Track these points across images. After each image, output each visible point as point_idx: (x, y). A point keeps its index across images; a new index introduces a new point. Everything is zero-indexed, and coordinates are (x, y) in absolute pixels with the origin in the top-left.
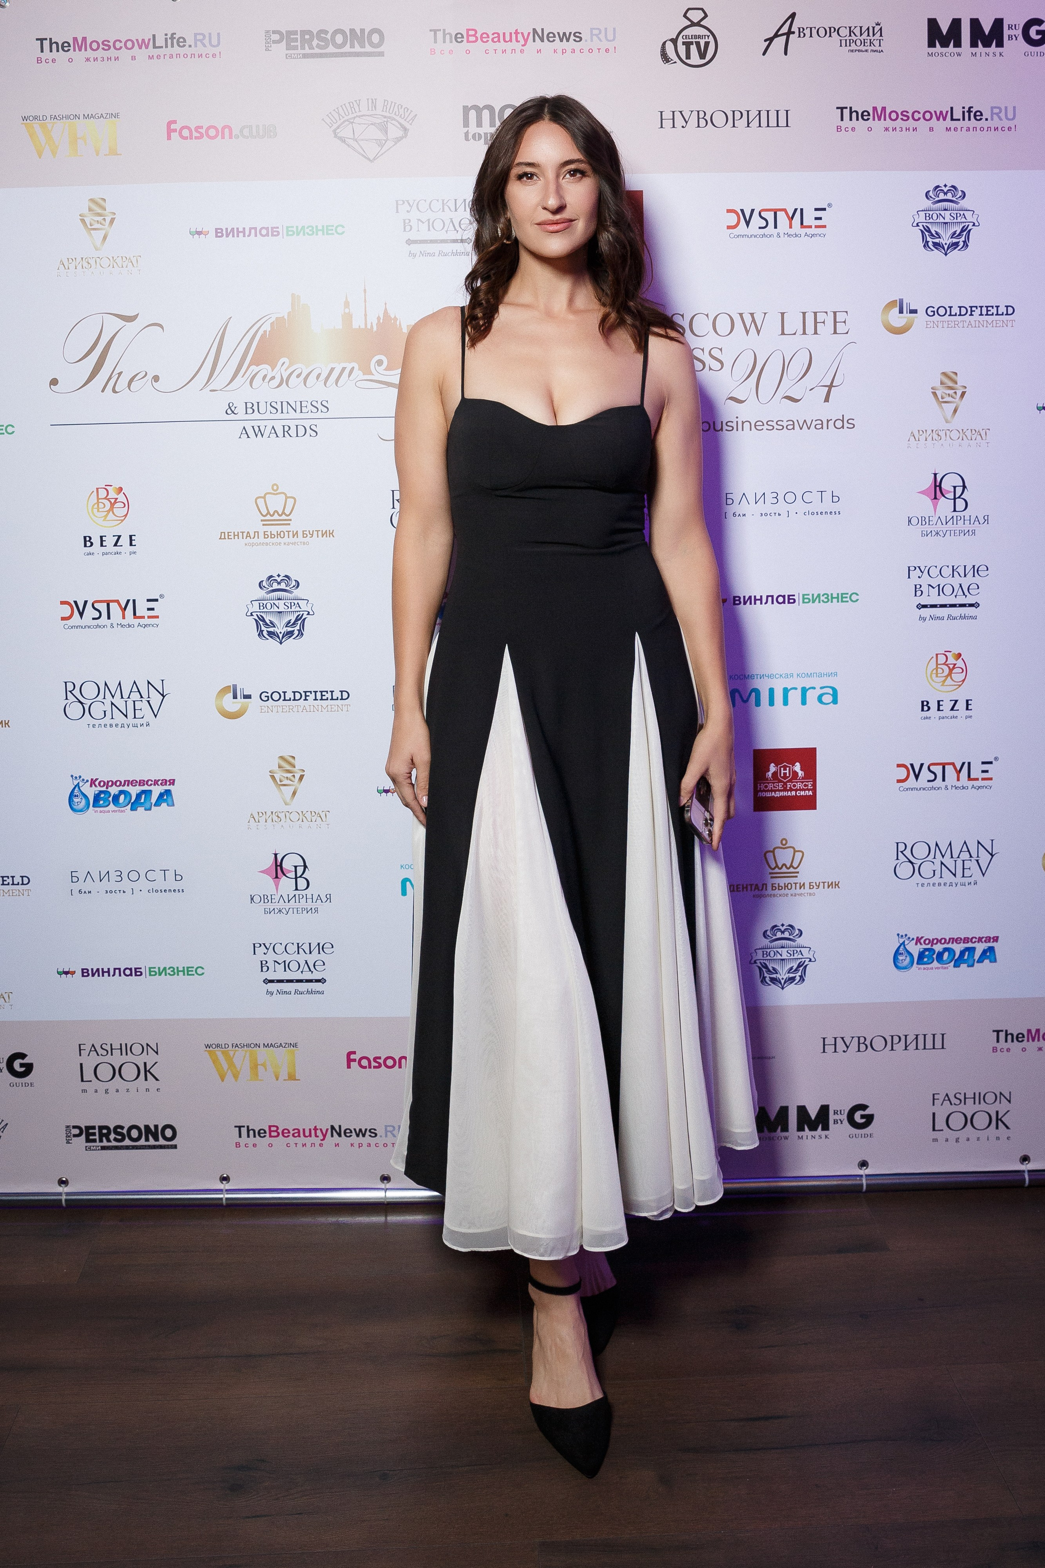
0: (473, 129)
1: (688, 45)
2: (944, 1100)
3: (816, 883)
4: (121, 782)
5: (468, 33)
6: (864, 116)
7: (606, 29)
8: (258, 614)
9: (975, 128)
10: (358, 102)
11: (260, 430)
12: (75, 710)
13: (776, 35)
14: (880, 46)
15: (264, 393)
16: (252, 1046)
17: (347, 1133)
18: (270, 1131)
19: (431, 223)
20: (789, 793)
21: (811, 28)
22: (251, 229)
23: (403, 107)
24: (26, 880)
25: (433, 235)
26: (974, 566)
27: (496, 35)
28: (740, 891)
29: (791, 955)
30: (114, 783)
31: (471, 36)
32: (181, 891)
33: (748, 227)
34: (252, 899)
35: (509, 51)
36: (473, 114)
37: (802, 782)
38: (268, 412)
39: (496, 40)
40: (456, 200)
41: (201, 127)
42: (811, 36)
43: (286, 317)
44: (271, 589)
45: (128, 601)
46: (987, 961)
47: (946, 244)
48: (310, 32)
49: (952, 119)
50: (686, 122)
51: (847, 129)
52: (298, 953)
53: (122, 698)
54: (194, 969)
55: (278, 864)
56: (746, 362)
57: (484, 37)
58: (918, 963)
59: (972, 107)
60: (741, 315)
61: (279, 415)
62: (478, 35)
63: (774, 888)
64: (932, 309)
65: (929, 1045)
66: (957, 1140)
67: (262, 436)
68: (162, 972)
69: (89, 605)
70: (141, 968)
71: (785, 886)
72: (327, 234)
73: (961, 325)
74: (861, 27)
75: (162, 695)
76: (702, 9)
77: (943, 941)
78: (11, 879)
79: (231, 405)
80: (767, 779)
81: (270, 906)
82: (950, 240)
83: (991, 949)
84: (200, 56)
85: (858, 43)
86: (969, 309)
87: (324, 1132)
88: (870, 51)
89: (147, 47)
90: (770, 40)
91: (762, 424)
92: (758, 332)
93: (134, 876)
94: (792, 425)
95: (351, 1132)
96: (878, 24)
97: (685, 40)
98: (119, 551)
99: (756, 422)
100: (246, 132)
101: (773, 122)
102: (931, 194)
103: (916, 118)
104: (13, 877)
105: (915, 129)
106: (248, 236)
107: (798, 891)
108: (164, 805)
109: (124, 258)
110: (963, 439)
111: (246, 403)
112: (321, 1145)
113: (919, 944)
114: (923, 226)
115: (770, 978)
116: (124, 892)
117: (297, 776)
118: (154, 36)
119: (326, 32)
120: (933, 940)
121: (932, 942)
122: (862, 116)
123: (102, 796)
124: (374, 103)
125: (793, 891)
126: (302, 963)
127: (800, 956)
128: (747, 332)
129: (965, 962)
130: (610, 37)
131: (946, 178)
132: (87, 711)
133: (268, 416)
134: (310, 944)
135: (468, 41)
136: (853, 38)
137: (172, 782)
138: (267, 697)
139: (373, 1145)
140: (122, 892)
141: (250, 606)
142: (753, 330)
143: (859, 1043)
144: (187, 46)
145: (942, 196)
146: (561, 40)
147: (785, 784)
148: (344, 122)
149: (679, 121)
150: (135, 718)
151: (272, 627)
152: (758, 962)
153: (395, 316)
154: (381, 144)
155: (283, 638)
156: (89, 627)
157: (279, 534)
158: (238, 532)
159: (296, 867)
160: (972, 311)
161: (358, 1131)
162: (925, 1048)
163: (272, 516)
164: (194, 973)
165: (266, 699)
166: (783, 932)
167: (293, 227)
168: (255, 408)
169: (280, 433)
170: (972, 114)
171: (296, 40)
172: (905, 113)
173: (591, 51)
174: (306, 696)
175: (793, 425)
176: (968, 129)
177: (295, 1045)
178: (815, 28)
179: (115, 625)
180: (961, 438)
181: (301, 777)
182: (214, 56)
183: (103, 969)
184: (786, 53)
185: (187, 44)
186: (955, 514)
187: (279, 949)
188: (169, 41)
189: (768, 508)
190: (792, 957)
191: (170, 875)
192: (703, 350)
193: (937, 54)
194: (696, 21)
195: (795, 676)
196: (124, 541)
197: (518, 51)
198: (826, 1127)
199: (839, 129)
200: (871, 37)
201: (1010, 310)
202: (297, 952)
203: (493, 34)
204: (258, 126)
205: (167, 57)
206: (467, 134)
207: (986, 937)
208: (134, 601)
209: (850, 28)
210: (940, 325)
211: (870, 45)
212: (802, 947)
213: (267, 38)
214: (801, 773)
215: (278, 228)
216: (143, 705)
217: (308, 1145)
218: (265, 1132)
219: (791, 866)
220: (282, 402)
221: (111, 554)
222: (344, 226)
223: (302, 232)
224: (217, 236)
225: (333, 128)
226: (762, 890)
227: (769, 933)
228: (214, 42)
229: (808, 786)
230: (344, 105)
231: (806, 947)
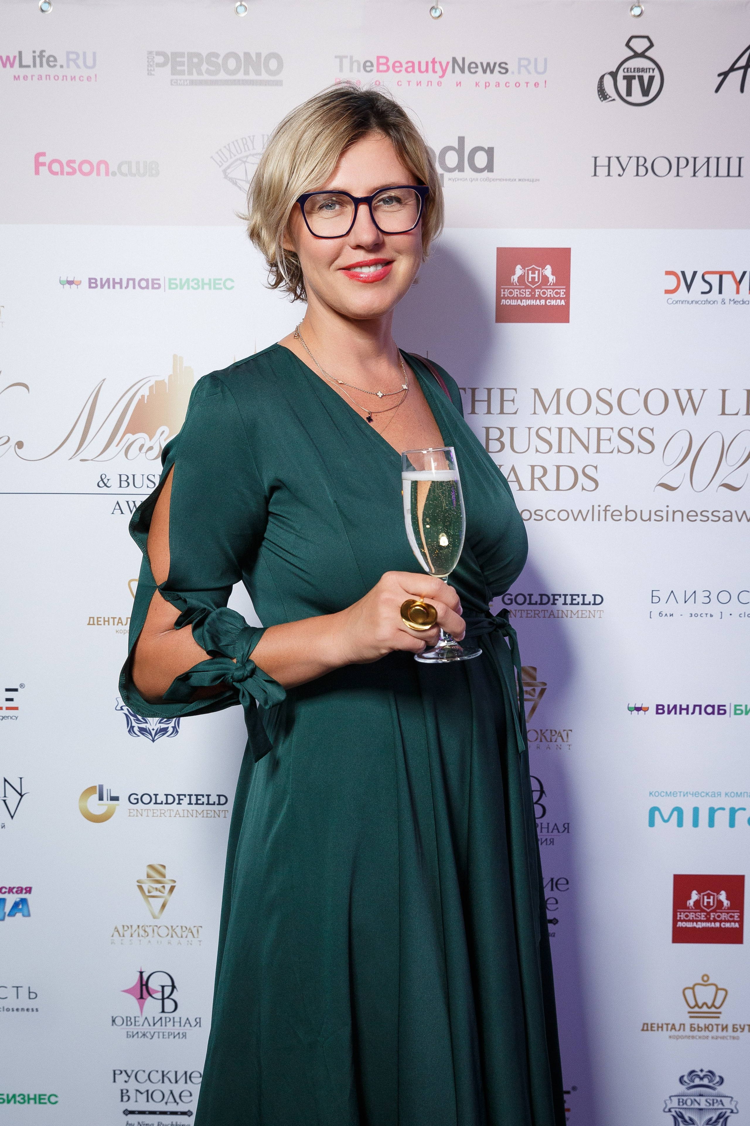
1: (629, 79)
3: (740, 1026)
5: (378, 62)
7: (536, 60)
10: (252, 138)
11: (135, 506)
13: (732, 70)
20: (713, 925)
22: (128, 280)
27: (411, 65)
28: (654, 1030)
29: (710, 1104)
31: (382, 65)
32: (34, 1010)
33: (689, 291)
34: (113, 1021)
35: (424, 83)
37: (728, 913)
38: (145, 485)
39: (410, 70)
41: (74, 162)
43: (167, 381)
48: (198, 55)
50: (624, 170)
52: (163, 1082)
54: (47, 1097)
55: (144, 983)
56: (680, 444)
57: (397, 67)
60: (677, 391)
62: (391, 64)
63: (693, 1029)
68: (11, 1099)
71: (705, 1027)
72: (214, 289)
75: (20, 794)
76: (648, 38)
79: (102, 477)
80: (688, 908)
81: (133, 1029)
84: (73, 78)
89: (12, 66)
90: (725, 75)
91: (695, 514)
92: (696, 411)
94: (729, 516)
97: (627, 74)
99: (690, 511)
100: (125, 169)
101: (723, 171)
106: (125, 288)
107: (720, 1034)
108: (19, 915)
111: (119, 475)
117: (168, 887)
118: (20, 53)
119: (216, 55)
125: (714, 1033)
126: (167, 1094)
127: (721, 1106)
128: (683, 410)
130: (541, 69)
134: (176, 1072)
135: (378, 71)
137: (29, 890)
138: (136, 799)
142: (689, 408)
144: (58, 67)
146: (485, 72)
147: (708, 914)
148: (236, 161)
149: (615, 168)
151: (144, 723)
152: (673, 1110)
155: (156, 734)
158: (109, 618)
159: (163, 987)
164: (46, 1101)
165: (135, 801)
166: (702, 1079)
167: (176, 279)
168: (129, 481)
171: (182, 64)
173: (517, 85)
174: (179, 800)
175: (731, 516)
181: (172, 889)
182: (89, 79)
184: (742, 90)
185: (58, 64)
187: (142, 1077)
188: (38, 60)
189: (699, 608)
190: (711, 1107)
191: (23, 992)
192: (632, 430)
194: (639, 51)
195: (723, 795)
197: (435, 84)
202: (161, 1081)
203: (407, 63)
204: (138, 163)
205: (35, 78)
212: (722, 1097)
213: (150, 60)
214: (726, 903)
215: (159, 280)
219: (713, 1005)
222: (232, 281)
223: (186, 286)
224: (90, 287)
225: (223, 167)
226: (679, 1030)
227: (685, 1079)
228: (90, 63)
229: (733, 917)
230: (237, 141)
231: (727, 1097)
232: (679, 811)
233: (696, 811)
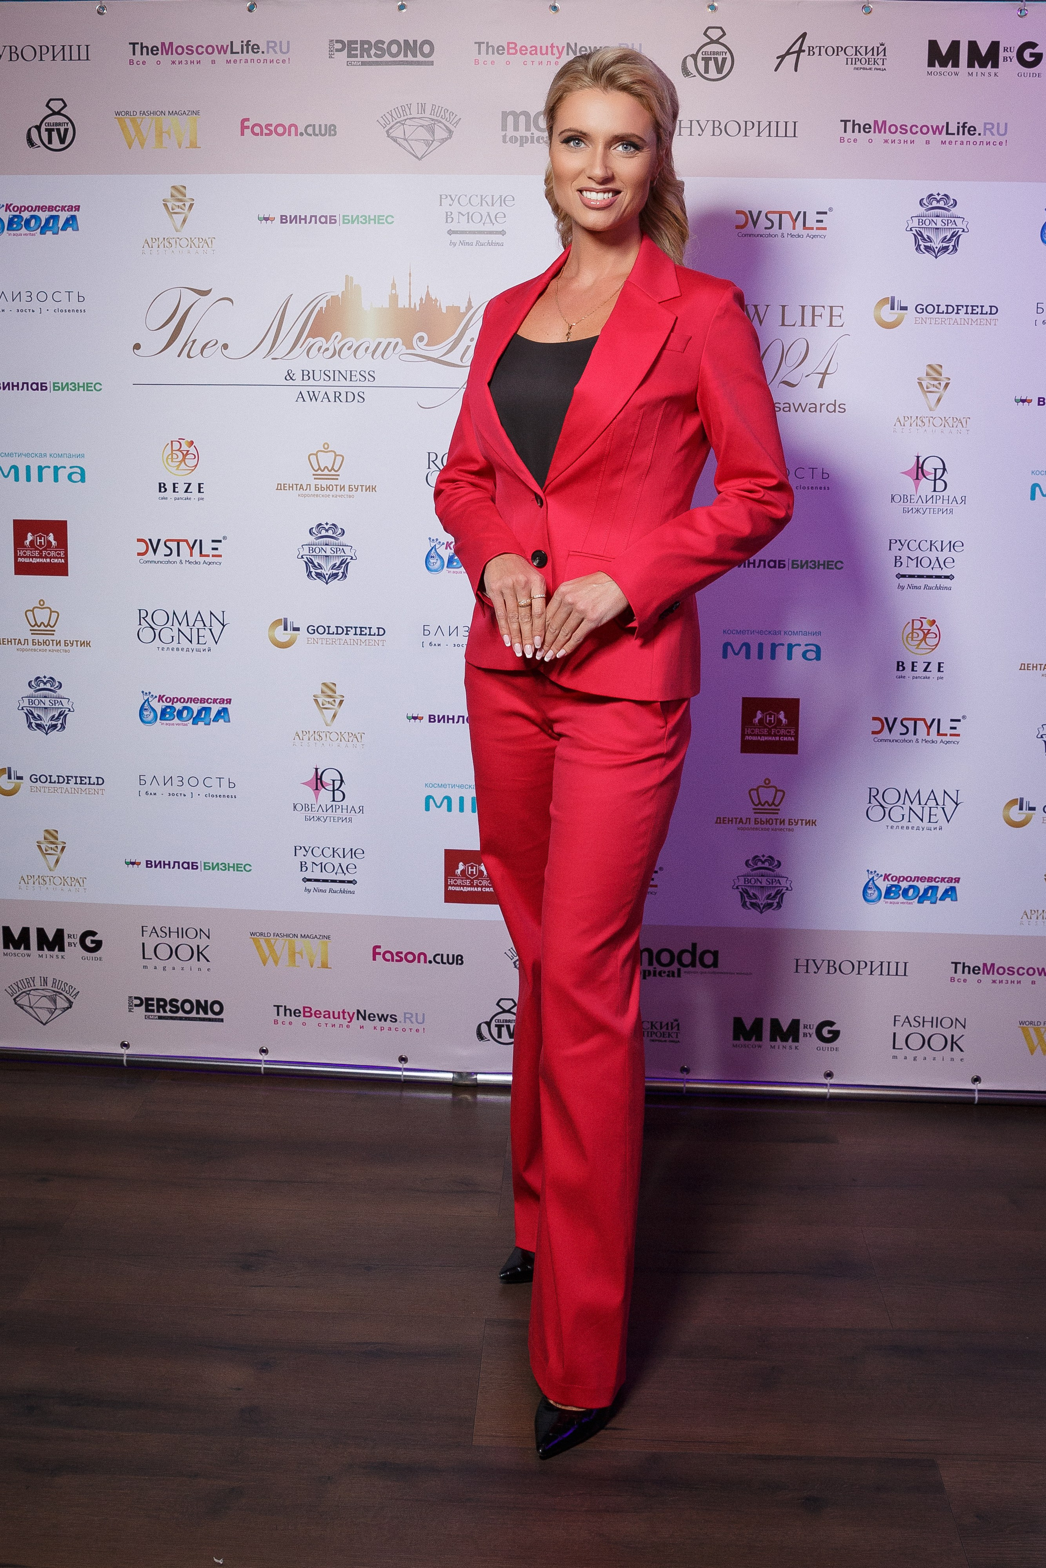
0: (510, 132)
1: (706, 60)
2: (904, 1022)
3: (795, 819)
4: (184, 699)
5: (508, 46)
6: (866, 128)
8: (308, 557)
9: (968, 142)
10: (409, 105)
11: (314, 395)
12: (147, 634)
13: (788, 53)
14: (883, 64)
15: (319, 363)
16: (291, 936)
17: (371, 1017)
18: (305, 1012)
19: (470, 215)
20: (774, 738)
21: (820, 47)
22: (311, 217)
23: (449, 112)
24: (100, 781)
25: (472, 227)
26: (950, 542)
27: (534, 48)
28: (726, 823)
29: (769, 883)
30: (179, 700)
31: (512, 48)
32: (233, 797)
33: (755, 227)
34: (295, 807)
35: (545, 63)
36: (510, 119)
37: (786, 729)
38: (322, 379)
39: (533, 52)
40: (493, 196)
41: (271, 125)
42: (820, 54)
43: (340, 296)
44: (319, 535)
45: (196, 541)
46: (948, 900)
47: (937, 248)
48: (368, 42)
49: (947, 133)
50: (703, 131)
51: (849, 141)
52: (334, 857)
53: (188, 625)
54: (243, 866)
55: (319, 777)
57: (523, 50)
58: (885, 898)
59: (967, 123)
61: (331, 383)
62: (518, 48)
63: (757, 822)
64: (922, 307)
65: (893, 971)
66: (915, 1059)
67: (316, 400)
68: (215, 867)
69: (162, 543)
70: (197, 863)
71: (767, 821)
72: (378, 224)
73: (947, 322)
74: (866, 47)
75: (223, 625)
76: (721, 28)
77: (909, 879)
78: (88, 779)
79: (290, 372)
80: (754, 724)
81: (310, 814)
82: (941, 244)
83: (953, 889)
84: (271, 61)
85: (863, 61)
86: (956, 308)
87: (351, 1015)
88: (873, 69)
89: (225, 53)
90: (782, 57)
93: (194, 781)
95: (375, 1016)
96: (882, 45)
97: (705, 56)
98: (189, 497)
100: (310, 130)
101: (782, 132)
102: (925, 201)
103: (914, 131)
104: (90, 778)
105: (912, 142)
106: (309, 223)
107: (779, 826)
108: (221, 721)
109: (201, 240)
110: (945, 426)
111: (303, 371)
112: (348, 1026)
113: (886, 880)
114: (916, 230)
115: (750, 902)
116: (185, 795)
117: (338, 701)
118: (231, 44)
119: (383, 42)
120: (900, 877)
121: (898, 879)
122: (864, 128)
123: (168, 710)
124: (423, 107)
126: (337, 866)
127: (778, 885)
129: (928, 899)
131: (939, 187)
132: (157, 635)
133: (322, 383)
134: (344, 849)
135: (508, 53)
136: (859, 56)
137: (229, 701)
138: (313, 630)
139: (393, 1029)
140: (182, 795)
141: (301, 550)
143: (829, 966)
144: (260, 54)
145: (935, 204)
147: (770, 729)
148: (397, 123)
149: (696, 129)
150: (198, 643)
151: (320, 569)
152: (740, 887)
153: (436, 298)
154: (429, 144)
155: (330, 578)
156: (161, 562)
157: (328, 488)
158: (292, 485)
159: (334, 781)
160: (958, 310)
161: (380, 1016)
162: (888, 974)
163: (323, 471)
164: (243, 869)
165: (313, 632)
166: (763, 863)
167: (348, 216)
168: (311, 375)
169: (332, 398)
170: (966, 129)
171: (356, 49)
172: (903, 127)
174: (347, 631)
175: (790, 407)
176: (962, 143)
177: (328, 937)
178: (824, 47)
179: (184, 562)
180: (943, 425)
181: (341, 702)
182: (284, 61)
183: (164, 862)
184: (796, 70)
185: (260, 51)
186: (935, 494)
187: (317, 852)
188: (245, 48)
190: (770, 885)
191: (225, 782)
193: (936, 73)
194: (715, 38)
195: (783, 633)
196: (194, 488)
197: (553, 63)
198: (796, 1039)
199: (842, 140)
200: (875, 56)
201: (994, 310)
202: (332, 856)
203: (531, 47)
204: (320, 126)
205: (243, 62)
206: (504, 137)
207: (949, 878)
208: (201, 541)
209: (856, 47)
210: (928, 321)
211: (874, 64)
212: (780, 877)
213: (331, 47)
214: (785, 721)
215: (335, 216)
216: (205, 632)
217: (337, 1026)
218: (300, 1012)
219: (773, 803)
220: (334, 371)
221: (182, 499)
222: (392, 217)
223: (356, 221)
224: (282, 222)
225: (386, 129)
226: (746, 823)
227: (750, 862)
228: (285, 49)
229: (790, 732)
230: (397, 108)
231: (783, 877)
232: (747, 645)
233: (761, 645)
